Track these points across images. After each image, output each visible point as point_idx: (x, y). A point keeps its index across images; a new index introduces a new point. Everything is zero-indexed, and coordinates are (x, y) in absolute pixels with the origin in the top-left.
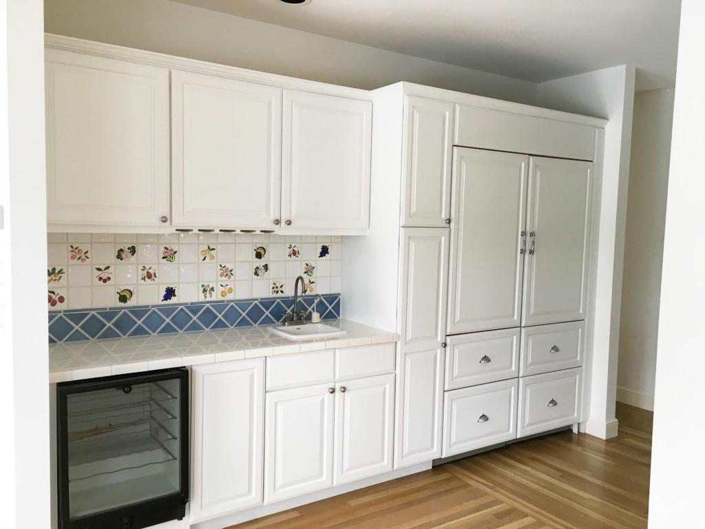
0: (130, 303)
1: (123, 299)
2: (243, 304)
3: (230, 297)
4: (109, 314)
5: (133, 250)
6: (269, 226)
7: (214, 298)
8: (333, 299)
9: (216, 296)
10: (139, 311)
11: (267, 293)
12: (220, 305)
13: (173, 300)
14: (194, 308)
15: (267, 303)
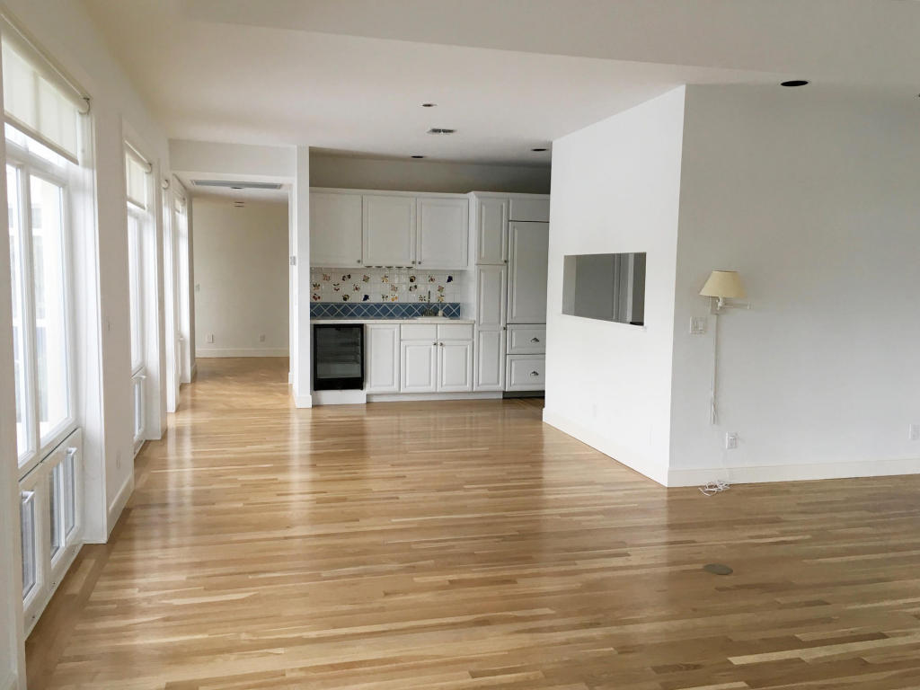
0: (348, 301)
1: (345, 299)
2: (403, 305)
3: (396, 301)
4: (339, 305)
5: (349, 276)
6: (410, 265)
7: (388, 301)
8: (456, 305)
9: (389, 300)
10: (352, 305)
11: (416, 300)
12: (391, 305)
13: (368, 301)
14: (378, 305)
15: (416, 306)
